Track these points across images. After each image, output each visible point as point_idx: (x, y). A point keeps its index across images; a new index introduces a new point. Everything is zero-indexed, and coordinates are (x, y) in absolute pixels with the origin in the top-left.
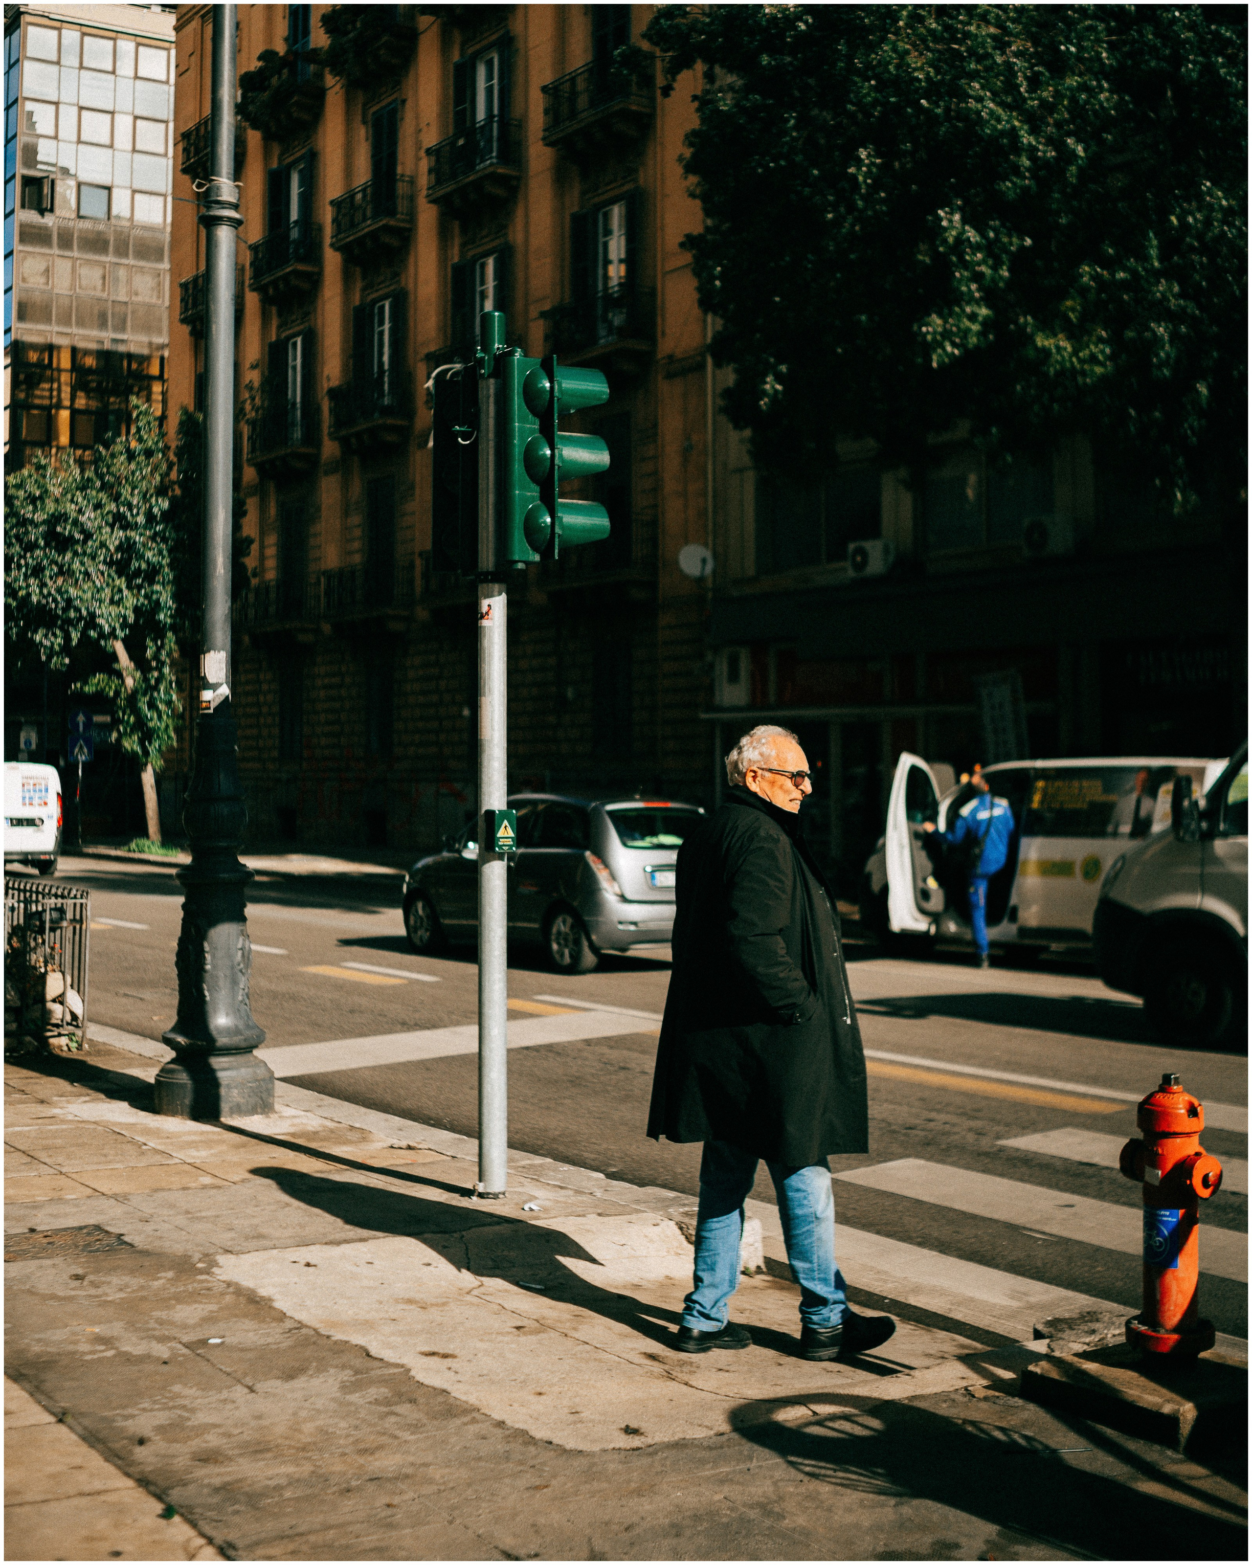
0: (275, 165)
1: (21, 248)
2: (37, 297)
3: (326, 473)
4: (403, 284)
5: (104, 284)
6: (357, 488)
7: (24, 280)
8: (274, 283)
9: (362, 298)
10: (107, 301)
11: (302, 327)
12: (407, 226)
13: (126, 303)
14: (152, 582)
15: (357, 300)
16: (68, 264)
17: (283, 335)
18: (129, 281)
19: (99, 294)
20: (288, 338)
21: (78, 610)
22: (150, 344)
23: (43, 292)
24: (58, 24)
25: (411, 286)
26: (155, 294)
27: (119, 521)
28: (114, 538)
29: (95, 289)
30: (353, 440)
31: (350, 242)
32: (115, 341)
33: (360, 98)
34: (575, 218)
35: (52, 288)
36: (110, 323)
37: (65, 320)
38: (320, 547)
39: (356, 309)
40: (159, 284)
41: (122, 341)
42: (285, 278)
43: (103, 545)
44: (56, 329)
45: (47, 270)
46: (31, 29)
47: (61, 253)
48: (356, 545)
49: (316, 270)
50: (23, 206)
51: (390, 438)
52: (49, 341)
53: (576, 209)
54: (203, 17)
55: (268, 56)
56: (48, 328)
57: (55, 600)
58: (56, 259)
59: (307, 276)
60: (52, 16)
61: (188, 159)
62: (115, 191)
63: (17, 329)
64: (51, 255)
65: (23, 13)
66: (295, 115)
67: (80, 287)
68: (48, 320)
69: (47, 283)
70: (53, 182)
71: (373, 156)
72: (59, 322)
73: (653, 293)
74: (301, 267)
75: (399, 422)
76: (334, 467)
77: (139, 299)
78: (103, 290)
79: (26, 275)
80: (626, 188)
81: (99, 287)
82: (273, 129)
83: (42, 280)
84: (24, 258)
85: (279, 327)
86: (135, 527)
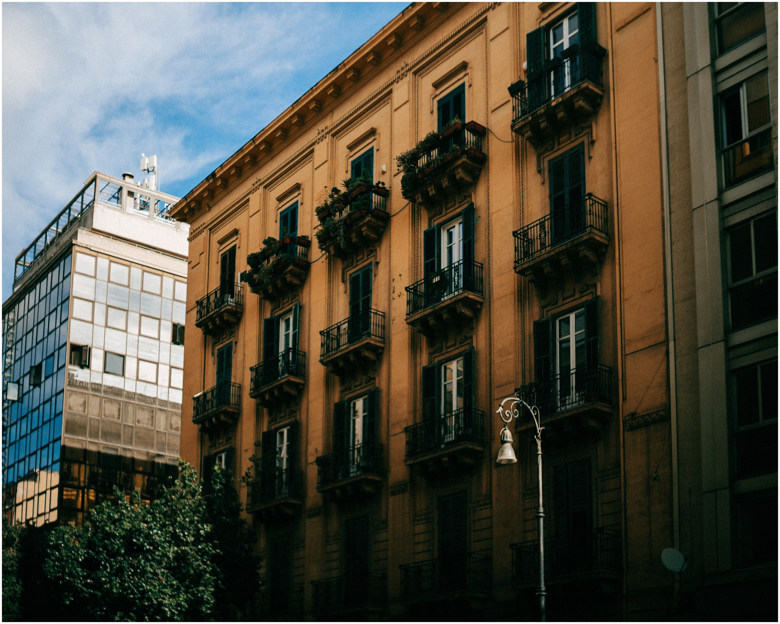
0: (268, 316)
1: (69, 388)
2: (78, 419)
3: (310, 517)
4: (377, 385)
5: (119, 415)
6: (335, 525)
7: (70, 408)
8: (271, 392)
9: (341, 397)
10: (120, 424)
11: (289, 421)
12: (382, 345)
13: (132, 427)
14: (197, 584)
15: (336, 398)
16: (98, 400)
17: (273, 427)
18: (135, 413)
19: (116, 420)
20: (277, 429)
21: (150, 600)
22: (148, 453)
23: (81, 416)
24: (95, 254)
25: (383, 386)
26: (150, 422)
27: (176, 540)
28: (172, 551)
29: (114, 417)
30: (338, 492)
31: (337, 358)
32: (125, 449)
33: (340, 266)
34: (537, 325)
35: (88, 414)
36: (122, 439)
37: (94, 434)
38: (303, 566)
39: (336, 405)
40: (152, 417)
41: (130, 450)
42: (280, 387)
43: (165, 555)
44: (89, 440)
45: (85, 402)
46: (79, 256)
47: (94, 393)
48: (334, 564)
49: (302, 382)
50: (70, 363)
51: (368, 489)
52: (84, 447)
53: (537, 318)
54: (210, 230)
55: (269, 242)
56: (84, 439)
57: (133, 593)
58: (90, 396)
59: (296, 385)
60: (92, 248)
61: (201, 317)
62: (128, 359)
63: (65, 437)
64: (87, 394)
65: (74, 245)
66: (288, 279)
67: (104, 415)
68: (84, 434)
69: (84, 411)
70: (90, 349)
71: (350, 303)
72: (91, 436)
73: (613, 371)
74: (292, 379)
75: (377, 478)
76: (315, 512)
77: (141, 425)
78: (119, 418)
79: (71, 405)
80: (584, 299)
81: (116, 416)
82: (270, 291)
83: (81, 409)
84: (71, 395)
85: (269, 422)
86: (187, 544)
